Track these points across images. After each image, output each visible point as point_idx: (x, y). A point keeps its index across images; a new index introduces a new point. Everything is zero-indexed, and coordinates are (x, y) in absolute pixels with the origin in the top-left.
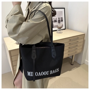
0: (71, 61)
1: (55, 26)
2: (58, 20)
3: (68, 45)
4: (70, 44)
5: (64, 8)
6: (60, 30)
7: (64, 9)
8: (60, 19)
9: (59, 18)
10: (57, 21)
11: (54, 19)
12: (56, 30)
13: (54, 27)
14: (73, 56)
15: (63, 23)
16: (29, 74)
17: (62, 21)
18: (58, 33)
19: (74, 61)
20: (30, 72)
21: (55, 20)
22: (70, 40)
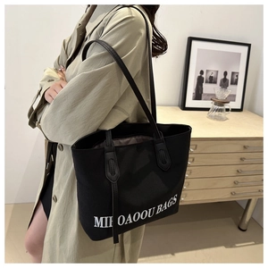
0: (240, 218)
1: (209, 95)
2: (221, 77)
3: (238, 161)
4: (241, 159)
5: (249, 46)
6: (221, 110)
7: (247, 48)
8: (229, 77)
9: (226, 73)
10: (219, 82)
11: (210, 74)
12: (207, 109)
13: (203, 97)
14: (250, 201)
15: (236, 91)
16: (99, 222)
17: (235, 82)
18: (211, 117)
19: (252, 218)
20: (102, 218)
21: (211, 77)
22: (245, 147)
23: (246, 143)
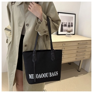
0: (78, 68)
1: (65, 30)
2: (68, 24)
4: (78, 47)
5: (75, 14)
6: (69, 35)
8: (70, 24)
10: (67, 26)
11: (65, 23)
14: (81, 61)
17: (72, 26)
19: (81, 68)
20: (31, 75)
21: (65, 25)
22: (79, 44)
23: (79, 42)
